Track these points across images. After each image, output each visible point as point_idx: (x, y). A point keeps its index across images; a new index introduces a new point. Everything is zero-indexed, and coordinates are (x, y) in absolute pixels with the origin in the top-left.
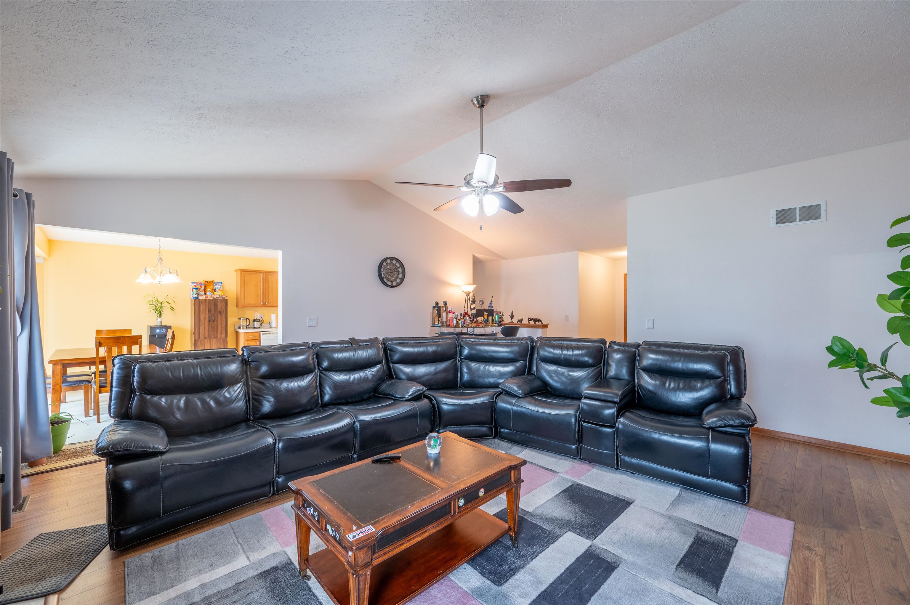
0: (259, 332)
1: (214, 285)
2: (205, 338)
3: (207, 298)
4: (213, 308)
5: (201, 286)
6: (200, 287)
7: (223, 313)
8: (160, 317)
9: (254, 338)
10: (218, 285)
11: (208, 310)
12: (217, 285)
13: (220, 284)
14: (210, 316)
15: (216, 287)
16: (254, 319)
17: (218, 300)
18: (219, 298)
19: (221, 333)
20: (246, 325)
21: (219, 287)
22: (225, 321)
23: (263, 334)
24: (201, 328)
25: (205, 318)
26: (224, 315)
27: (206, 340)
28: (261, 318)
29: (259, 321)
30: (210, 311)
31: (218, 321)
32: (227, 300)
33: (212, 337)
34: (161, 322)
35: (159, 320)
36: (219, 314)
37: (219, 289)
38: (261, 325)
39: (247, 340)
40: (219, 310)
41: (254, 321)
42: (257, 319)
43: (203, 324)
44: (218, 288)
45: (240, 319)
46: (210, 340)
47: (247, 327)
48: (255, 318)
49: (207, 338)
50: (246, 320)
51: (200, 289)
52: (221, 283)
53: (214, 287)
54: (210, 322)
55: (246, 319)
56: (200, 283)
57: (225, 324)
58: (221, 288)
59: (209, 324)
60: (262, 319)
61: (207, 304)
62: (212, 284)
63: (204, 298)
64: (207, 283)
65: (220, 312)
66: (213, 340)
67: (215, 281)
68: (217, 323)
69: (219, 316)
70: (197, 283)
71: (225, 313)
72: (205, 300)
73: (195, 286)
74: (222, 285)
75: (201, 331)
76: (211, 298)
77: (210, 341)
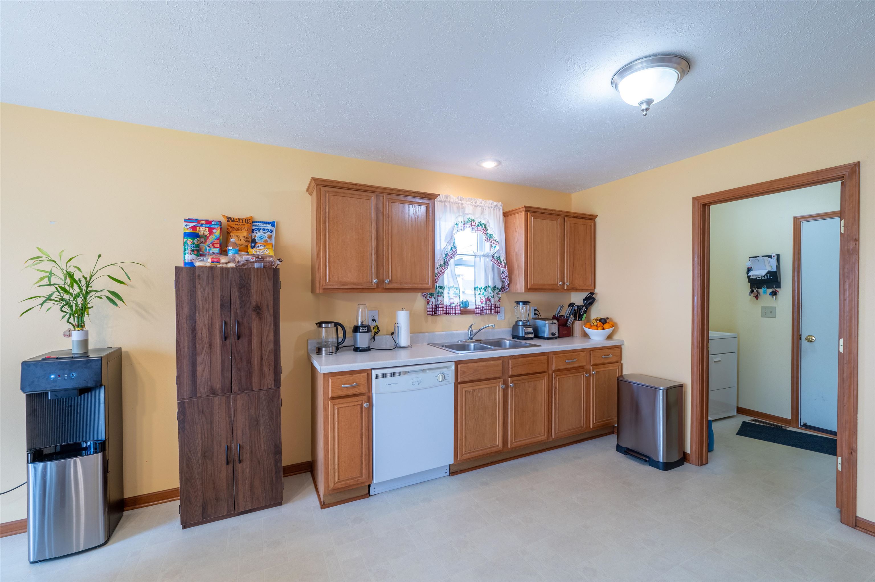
0: (368, 372)
1: (253, 231)
2: (213, 392)
3: (219, 265)
4: (237, 294)
5: (211, 230)
6: (207, 233)
7: (265, 309)
8: (80, 325)
9: (353, 392)
10: (264, 230)
11: (222, 300)
12: (259, 229)
13: (270, 228)
14: (228, 321)
15: (257, 235)
16: (355, 324)
17: (249, 269)
18: (256, 265)
19: (262, 374)
20: (335, 340)
21: (266, 234)
22: (271, 337)
23: (378, 376)
24: (199, 359)
25: (210, 329)
26: (269, 318)
27: (216, 400)
28: (374, 320)
29: (368, 329)
30: (225, 305)
31: (250, 335)
32: (276, 272)
33: (235, 388)
34: (85, 343)
35: (76, 335)
36: (253, 314)
37: (266, 241)
38: (373, 339)
39: (333, 398)
40: (254, 303)
41: (356, 329)
42: (362, 325)
43: (206, 347)
44: (261, 238)
45: (320, 325)
46: (228, 397)
47: (337, 348)
48: (357, 321)
49: (219, 392)
50: (334, 329)
51: (207, 238)
52: (273, 224)
53: (253, 235)
54: (228, 340)
55: (336, 324)
56: (209, 222)
57: (271, 346)
58: (270, 237)
59: (223, 347)
60: (374, 324)
61: (218, 283)
62: (246, 226)
63: (208, 265)
64: (231, 224)
65: (258, 309)
66: (239, 396)
67: (258, 217)
68: (250, 342)
69: (255, 320)
70: (198, 221)
71: (272, 311)
72: (211, 269)
73: (194, 228)
74: (274, 229)
75: (199, 369)
76: (231, 265)
77: (228, 402)
